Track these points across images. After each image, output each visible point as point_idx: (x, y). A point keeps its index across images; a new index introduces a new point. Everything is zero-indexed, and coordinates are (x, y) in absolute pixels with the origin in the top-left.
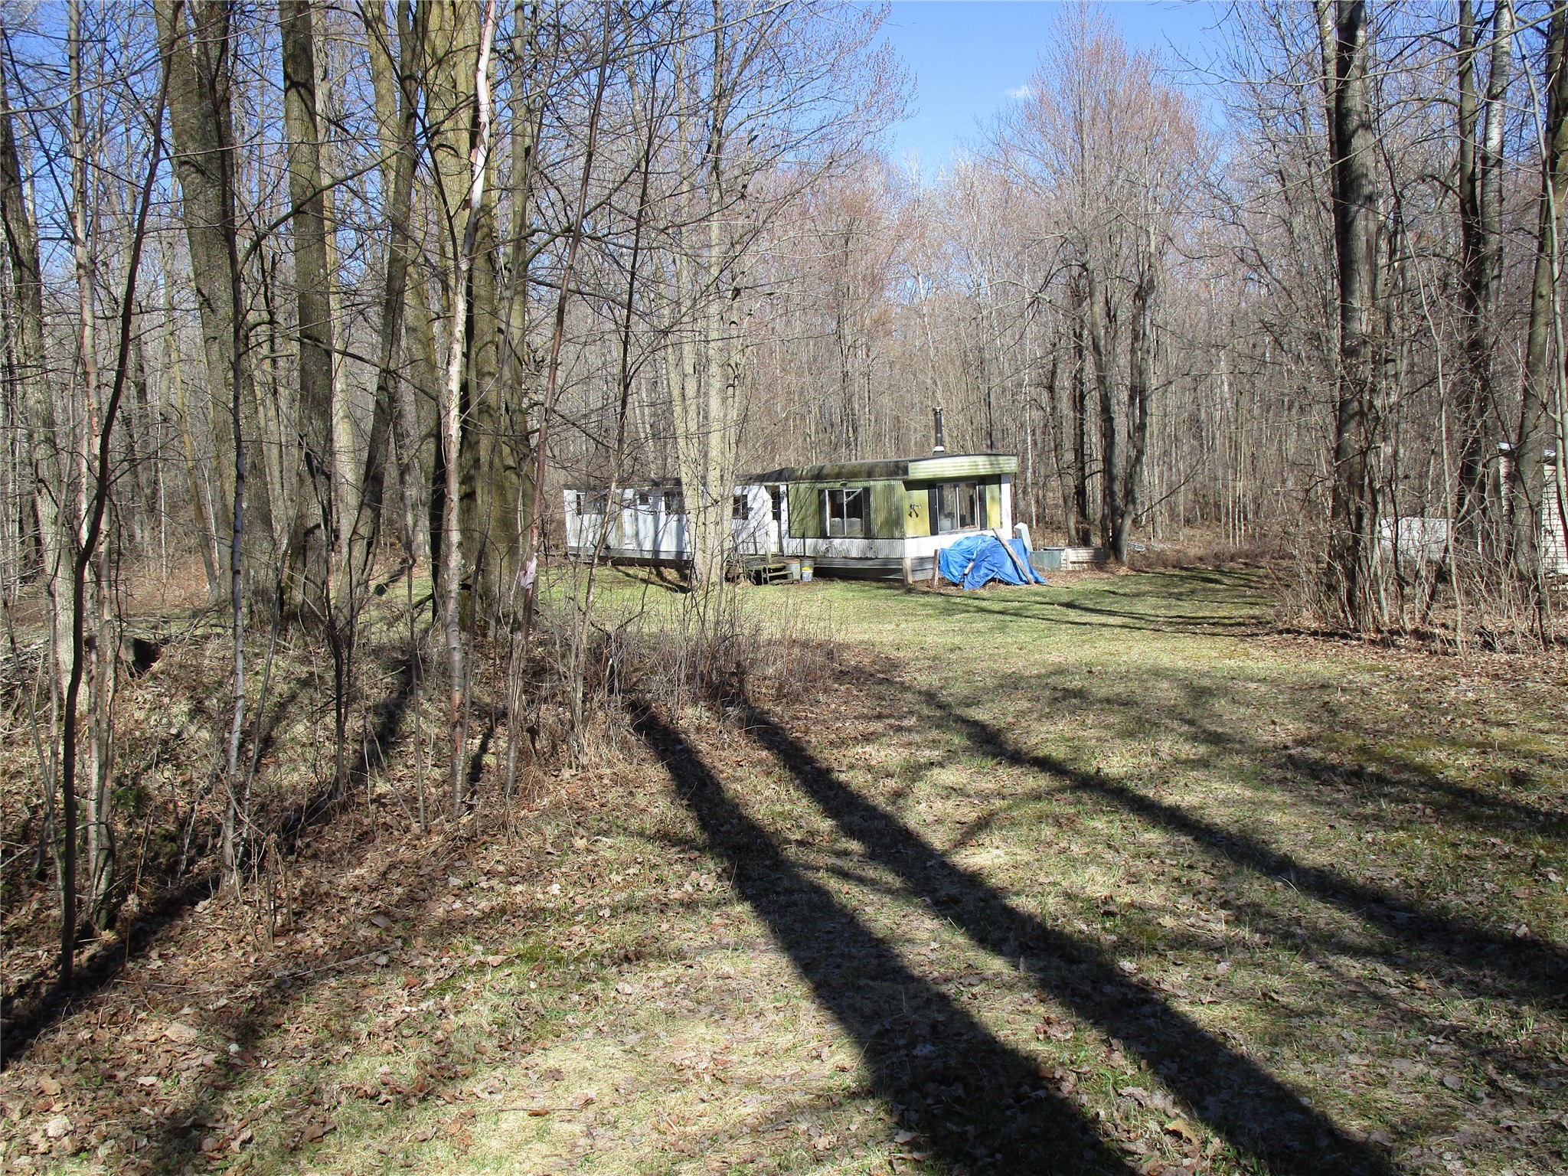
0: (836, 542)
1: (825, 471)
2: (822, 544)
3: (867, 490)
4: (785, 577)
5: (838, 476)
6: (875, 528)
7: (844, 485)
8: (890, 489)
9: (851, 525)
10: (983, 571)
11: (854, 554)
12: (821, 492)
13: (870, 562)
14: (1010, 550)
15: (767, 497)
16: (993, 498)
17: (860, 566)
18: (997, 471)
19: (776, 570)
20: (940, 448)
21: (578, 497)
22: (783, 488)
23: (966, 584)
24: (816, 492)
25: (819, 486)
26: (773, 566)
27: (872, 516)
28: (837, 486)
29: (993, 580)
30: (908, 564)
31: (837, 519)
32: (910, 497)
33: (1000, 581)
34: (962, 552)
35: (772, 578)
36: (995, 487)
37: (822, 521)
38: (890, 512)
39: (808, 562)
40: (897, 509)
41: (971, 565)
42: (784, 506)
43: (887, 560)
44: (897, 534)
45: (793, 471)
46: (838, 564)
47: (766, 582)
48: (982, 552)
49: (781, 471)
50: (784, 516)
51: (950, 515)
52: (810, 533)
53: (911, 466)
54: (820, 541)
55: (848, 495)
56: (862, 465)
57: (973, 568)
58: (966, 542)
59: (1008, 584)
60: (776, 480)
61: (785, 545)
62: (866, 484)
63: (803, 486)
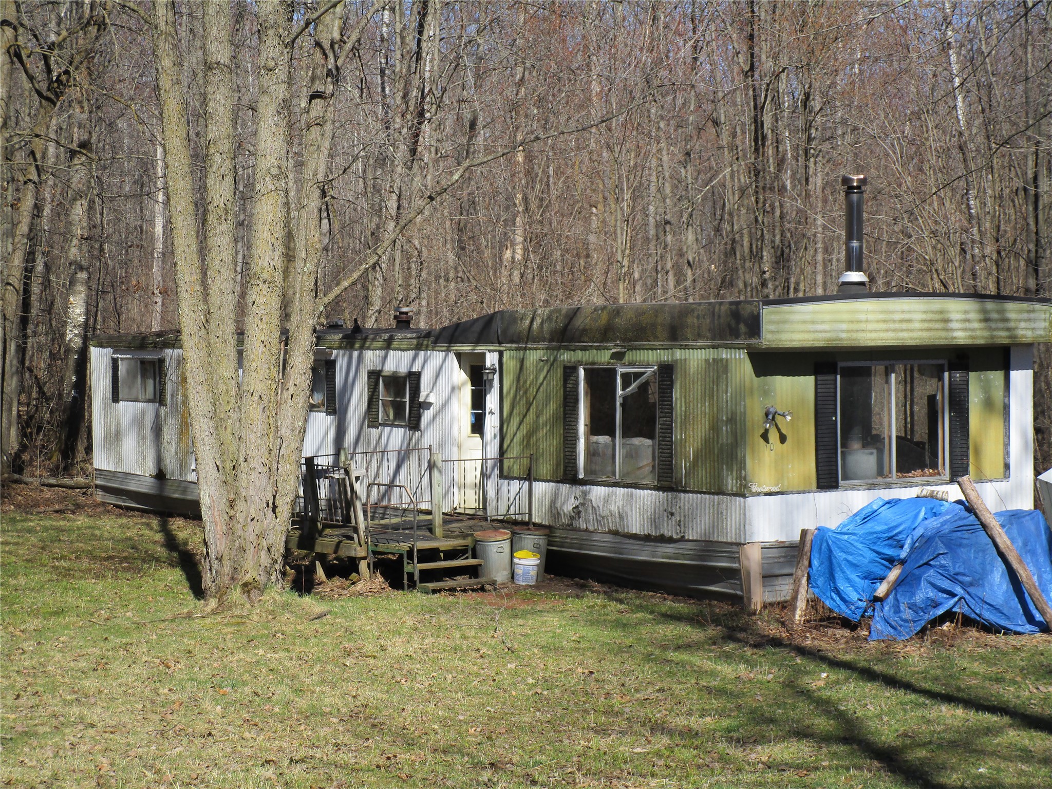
0: (598, 493)
1: (579, 322)
2: (569, 497)
3: (667, 371)
4: (473, 571)
5: (606, 334)
6: (682, 466)
7: (616, 356)
8: (719, 369)
9: (632, 455)
10: (924, 593)
11: (636, 526)
12: (570, 371)
13: (669, 549)
14: (1003, 540)
15: (459, 376)
16: (988, 404)
17: (644, 554)
18: (1002, 337)
19: (451, 554)
20: (855, 276)
21: (115, 362)
22: (491, 359)
23: (878, 625)
24: (559, 372)
25: (566, 357)
26: (445, 544)
27: (677, 435)
28: (603, 357)
29: (949, 616)
30: (753, 558)
31: (603, 439)
32: (766, 393)
33: (968, 622)
34: (873, 540)
35: (427, 576)
36: (996, 377)
37: (570, 441)
38: (715, 428)
39: (530, 539)
40: (732, 420)
41: (894, 574)
42: (492, 401)
43: (708, 547)
44: (731, 483)
45: (512, 318)
46: (601, 546)
47: (412, 585)
48: (927, 541)
49: (489, 320)
50: (491, 423)
51: (873, 440)
52: (545, 468)
53: (769, 315)
54: (565, 488)
55: (627, 379)
56: (658, 310)
57: (899, 584)
58: (886, 513)
59: (989, 628)
60: (477, 342)
61: (491, 494)
62: (665, 356)
63: (534, 356)
